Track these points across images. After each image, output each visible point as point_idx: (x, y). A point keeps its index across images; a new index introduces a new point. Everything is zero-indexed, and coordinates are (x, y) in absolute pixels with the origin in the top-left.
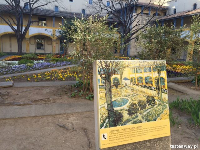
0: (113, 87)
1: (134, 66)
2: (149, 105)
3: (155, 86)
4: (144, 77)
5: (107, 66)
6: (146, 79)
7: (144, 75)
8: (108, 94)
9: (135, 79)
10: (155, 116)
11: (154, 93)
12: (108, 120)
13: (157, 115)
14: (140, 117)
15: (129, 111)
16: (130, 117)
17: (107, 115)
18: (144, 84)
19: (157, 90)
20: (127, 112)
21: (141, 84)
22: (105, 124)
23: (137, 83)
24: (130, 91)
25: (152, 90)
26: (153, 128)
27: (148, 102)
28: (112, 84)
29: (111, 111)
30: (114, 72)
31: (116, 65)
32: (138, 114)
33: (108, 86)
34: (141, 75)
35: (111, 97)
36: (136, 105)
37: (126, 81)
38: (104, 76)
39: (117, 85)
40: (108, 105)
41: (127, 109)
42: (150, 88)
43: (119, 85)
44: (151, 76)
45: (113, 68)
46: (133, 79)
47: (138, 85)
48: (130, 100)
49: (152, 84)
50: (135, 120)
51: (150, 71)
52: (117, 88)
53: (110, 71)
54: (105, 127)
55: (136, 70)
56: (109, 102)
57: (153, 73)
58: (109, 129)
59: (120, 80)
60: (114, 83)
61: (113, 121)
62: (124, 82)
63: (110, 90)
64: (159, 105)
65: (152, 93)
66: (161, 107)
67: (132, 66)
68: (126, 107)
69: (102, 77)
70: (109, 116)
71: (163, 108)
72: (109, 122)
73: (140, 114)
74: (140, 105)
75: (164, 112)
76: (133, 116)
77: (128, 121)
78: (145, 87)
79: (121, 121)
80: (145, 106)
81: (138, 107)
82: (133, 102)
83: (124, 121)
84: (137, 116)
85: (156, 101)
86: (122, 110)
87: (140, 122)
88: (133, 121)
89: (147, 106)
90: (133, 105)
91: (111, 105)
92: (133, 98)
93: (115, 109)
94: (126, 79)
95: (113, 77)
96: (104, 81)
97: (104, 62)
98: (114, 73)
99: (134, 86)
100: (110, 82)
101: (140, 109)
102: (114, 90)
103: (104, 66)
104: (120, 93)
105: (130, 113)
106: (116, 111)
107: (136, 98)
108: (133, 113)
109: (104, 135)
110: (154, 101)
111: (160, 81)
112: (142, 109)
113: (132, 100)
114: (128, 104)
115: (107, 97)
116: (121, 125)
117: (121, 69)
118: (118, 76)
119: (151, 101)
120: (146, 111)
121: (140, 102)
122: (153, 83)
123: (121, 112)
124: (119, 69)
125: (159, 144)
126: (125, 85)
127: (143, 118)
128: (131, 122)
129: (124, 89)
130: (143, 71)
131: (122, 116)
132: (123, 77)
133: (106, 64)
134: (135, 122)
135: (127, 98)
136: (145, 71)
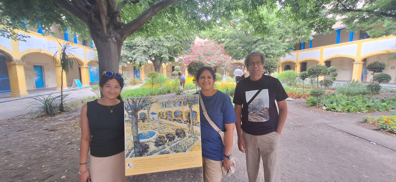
0: (139, 121)
1: (162, 101)
2: (178, 137)
3: (185, 119)
4: (173, 111)
5: (134, 102)
6: (175, 113)
7: (173, 109)
8: (134, 128)
9: (163, 113)
10: (185, 147)
11: (184, 126)
12: (134, 150)
13: (186, 147)
14: (167, 148)
15: (156, 142)
16: (157, 148)
17: (133, 146)
18: (173, 117)
19: (188, 123)
20: (154, 144)
21: (170, 118)
22: (130, 154)
23: (165, 117)
24: (157, 125)
25: (182, 123)
26: (182, 159)
27: (177, 134)
28: (139, 118)
29: (136, 143)
30: (142, 107)
31: (143, 101)
32: (165, 145)
33: (134, 121)
34: (170, 109)
35: (137, 130)
36: (164, 138)
37: (154, 116)
38: (130, 111)
39: (143, 120)
40: (134, 137)
41: (154, 141)
42: (180, 121)
43: (146, 119)
44: (181, 110)
45: (140, 104)
46: (161, 113)
47: (166, 119)
48: (157, 133)
49: (182, 117)
50: (162, 151)
51: (180, 105)
52: (143, 122)
53: (137, 106)
54: (131, 157)
55: (165, 105)
56: (136, 135)
57: (184, 106)
58: (134, 158)
59: (147, 115)
60: (140, 118)
61: (139, 152)
62: (151, 117)
63: (136, 124)
64: (189, 137)
65: (181, 126)
66: (192, 139)
67: (160, 101)
68: (153, 139)
69: (128, 112)
70: (135, 147)
71: (194, 140)
72: (135, 152)
73: (168, 145)
74: (168, 137)
75: (195, 144)
76: (160, 147)
77: (155, 152)
78: (174, 120)
79: (147, 151)
80: (173, 138)
81: (166, 139)
82: (161, 135)
83: (150, 152)
84: (165, 148)
85: (187, 133)
86: (148, 142)
87: (168, 153)
88: (159, 152)
89: (176, 137)
90: (160, 137)
91: (137, 137)
92: (161, 131)
93: (141, 141)
94: (153, 114)
95: (140, 112)
96: (130, 116)
97: (131, 99)
98: (141, 109)
99: (162, 120)
100: (136, 117)
101: (168, 141)
102: (140, 123)
103: (131, 103)
104: (147, 126)
105: (157, 144)
106: (142, 143)
107: (164, 130)
108: (160, 145)
109: (129, 164)
110: (184, 133)
111: (191, 114)
112: (169, 140)
113: (160, 133)
114: (155, 137)
115: (133, 130)
116: (147, 155)
117: (149, 104)
118: (146, 111)
119: (180, 133)
120: (175, 142)
121: (169, 134)
122: (184, 116)
123: (147, 144)
124: (146, 105)
125: (188, 174)
126: (152, 119)
127: (171, 149)
128: (158, 153)
129: (151, 123)
130: (172, 105)
131: (148, 148)
132: (150, 112)
133: (133, 101)
134: (163, 153)
135: (154, 131)
136: (175, 105)
